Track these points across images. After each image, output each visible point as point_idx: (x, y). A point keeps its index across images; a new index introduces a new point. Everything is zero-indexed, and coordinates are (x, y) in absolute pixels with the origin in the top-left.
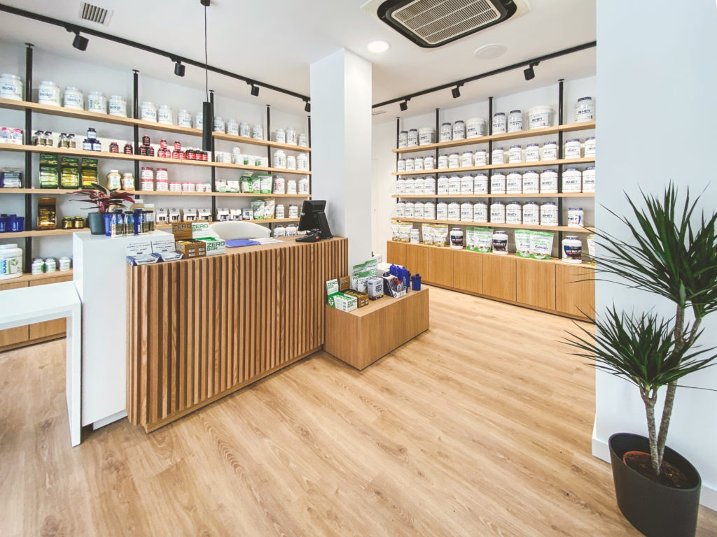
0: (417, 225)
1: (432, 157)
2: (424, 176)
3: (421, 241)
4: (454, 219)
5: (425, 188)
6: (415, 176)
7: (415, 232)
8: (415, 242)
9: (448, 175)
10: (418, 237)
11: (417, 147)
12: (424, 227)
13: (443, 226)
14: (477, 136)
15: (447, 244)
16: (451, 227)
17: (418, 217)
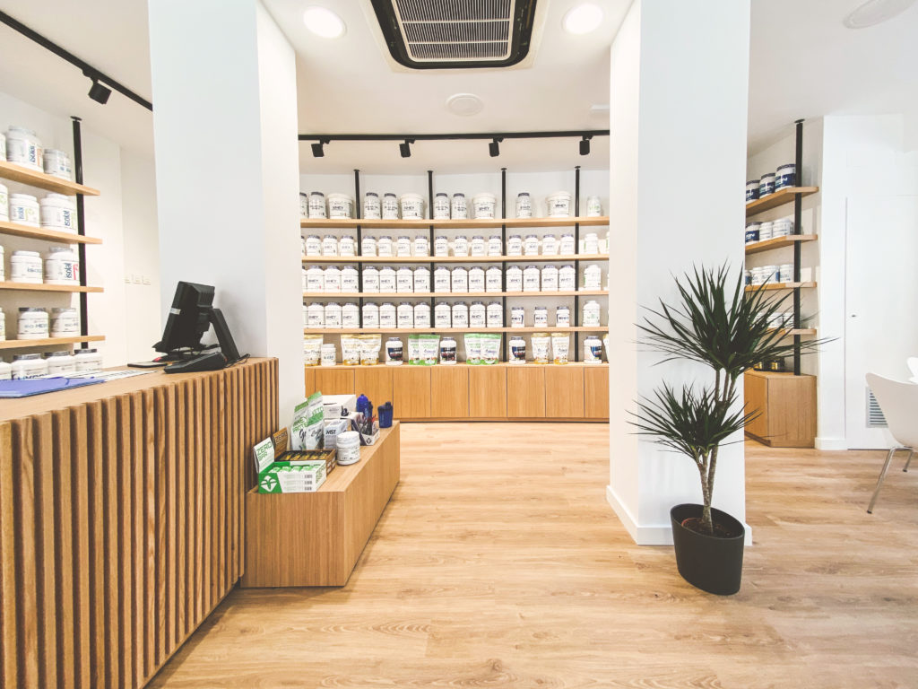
0: (332, 338)
1: (352, 238)
2: (340, 265)
3: (339, 361)
4: (388, 326)
5: (344, 282)
6: (323, 264)
7: (330, 349)
8: (329, 364)
9: (378, 265)
10: (334, 355)
11: (323, 219)
12: (345, 340)
13: (374, 336)
14: (415, 218)
15: (381, 360)
16: (385, 336)
17: (332, 326)
